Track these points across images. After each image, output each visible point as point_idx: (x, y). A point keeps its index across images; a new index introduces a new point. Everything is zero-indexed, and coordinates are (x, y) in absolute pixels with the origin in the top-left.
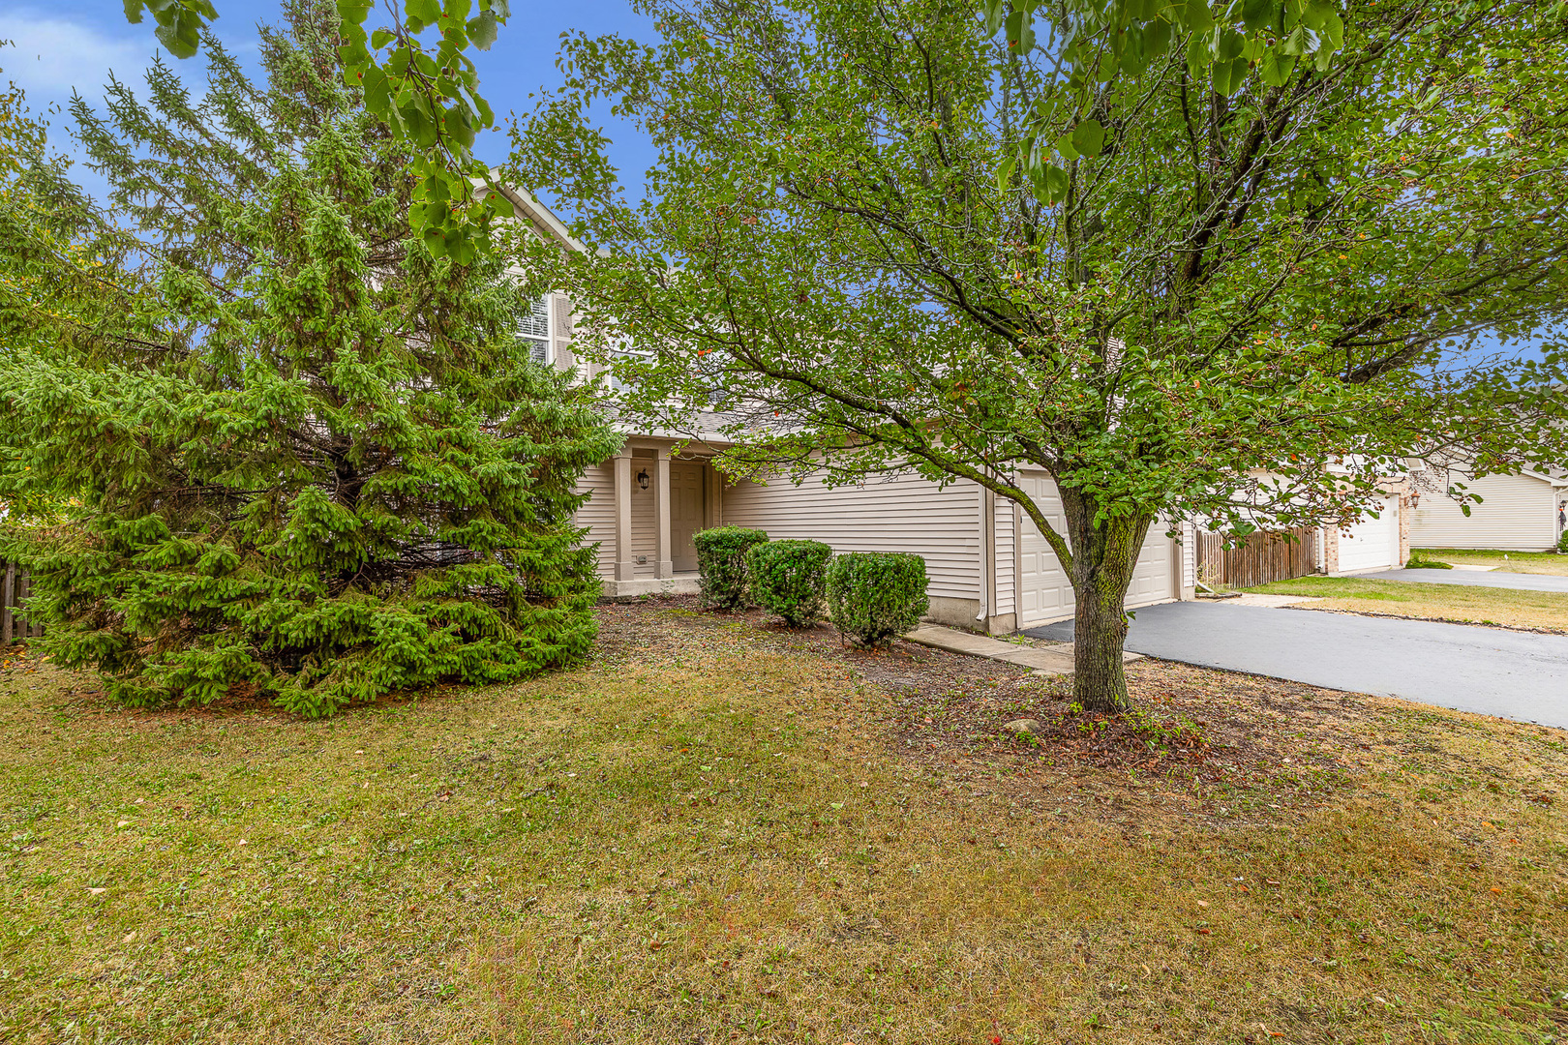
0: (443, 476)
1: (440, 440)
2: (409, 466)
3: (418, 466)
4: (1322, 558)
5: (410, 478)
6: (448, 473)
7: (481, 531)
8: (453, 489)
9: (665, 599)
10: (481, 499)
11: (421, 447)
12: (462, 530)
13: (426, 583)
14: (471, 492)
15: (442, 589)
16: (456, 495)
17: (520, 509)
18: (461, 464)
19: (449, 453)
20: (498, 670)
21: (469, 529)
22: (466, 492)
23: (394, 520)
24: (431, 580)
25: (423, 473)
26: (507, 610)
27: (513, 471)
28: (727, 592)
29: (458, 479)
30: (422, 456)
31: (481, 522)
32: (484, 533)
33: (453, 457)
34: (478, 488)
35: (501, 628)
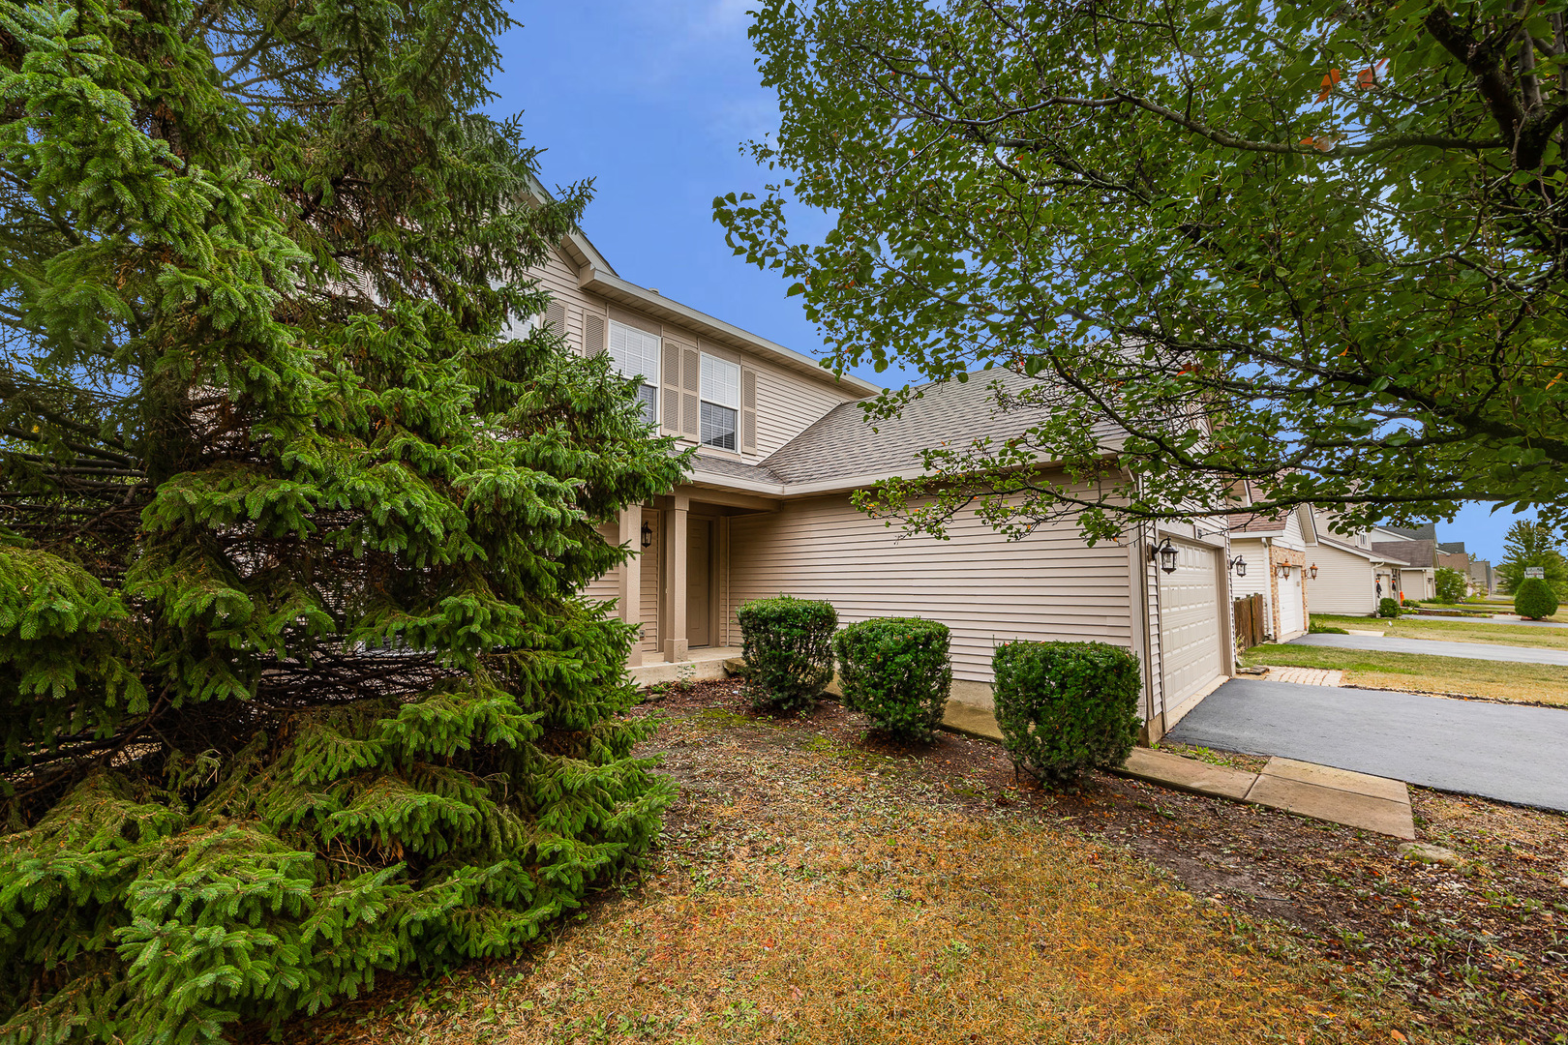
0: (381, 489)
1: (376, 414)
2: (286, 457)
3: (312, 460)
4: (1271, 626)
5: (286, 486)
6: (395, 486)
7: (467, 621)
8: (404, 524)
9: (683, 690)
10: (471, 550)
11: (326, 420)
12: (423, 621)
13: (321, 746)
14: (447, 533)
15: (362, 763)
16: (413, 537)
17: (534, 571)
18: (426, 468)
19: (398, 442)
20: (494, 933)
21: (440, 618)
22: (438, 530)
23: (229, 602)
24: (332, 737)
25: (325, 479)
26: (504, 778)
27: (543, 491)
28: (789, 688)
29: (419, 500)
30: (327, 442)
31: (471, 602)
32: (476, 628)
33: (407, 449)
34: (464, 524)
35: (493, 823)
